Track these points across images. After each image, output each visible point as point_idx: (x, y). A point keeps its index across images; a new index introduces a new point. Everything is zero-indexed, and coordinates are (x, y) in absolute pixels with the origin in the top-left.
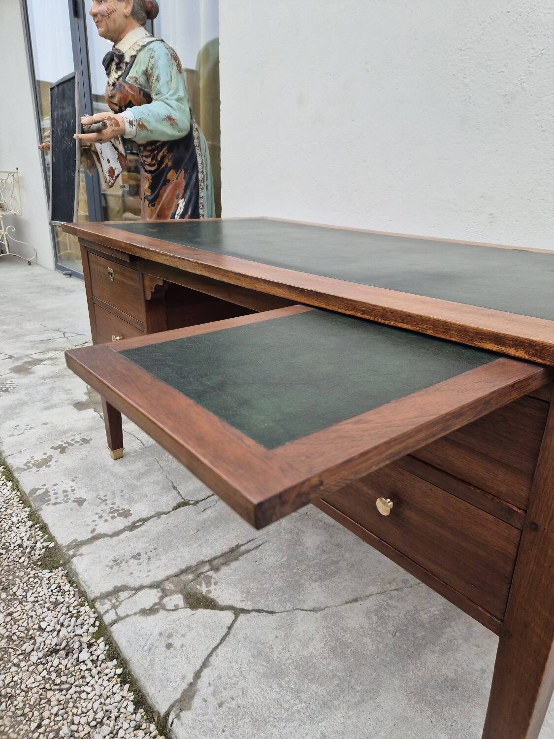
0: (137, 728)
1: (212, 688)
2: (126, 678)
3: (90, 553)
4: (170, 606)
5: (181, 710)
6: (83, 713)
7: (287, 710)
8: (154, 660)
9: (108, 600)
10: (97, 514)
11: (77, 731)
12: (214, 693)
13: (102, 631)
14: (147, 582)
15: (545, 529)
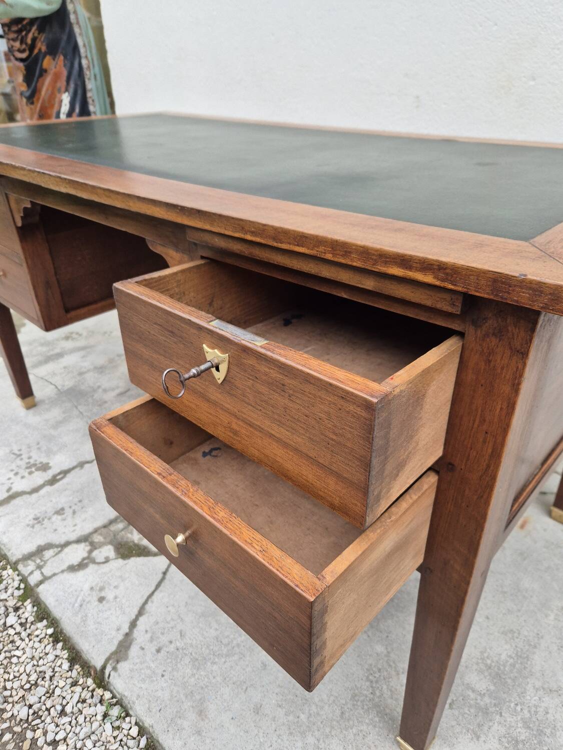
0: (75, 684)
1: (149, 635)
2: (58, 637)
3: (8, 514)
4: (100, 559)
5: (118, 662)
6: (15, 677)
7: (226, 645)
8: (86, 616)
9: (32, 560)
10: (12, 470)
11: (11, 696)
12: (152, 640)
13: (29, 593)
14: (73, 537)
15: (461, 469)
